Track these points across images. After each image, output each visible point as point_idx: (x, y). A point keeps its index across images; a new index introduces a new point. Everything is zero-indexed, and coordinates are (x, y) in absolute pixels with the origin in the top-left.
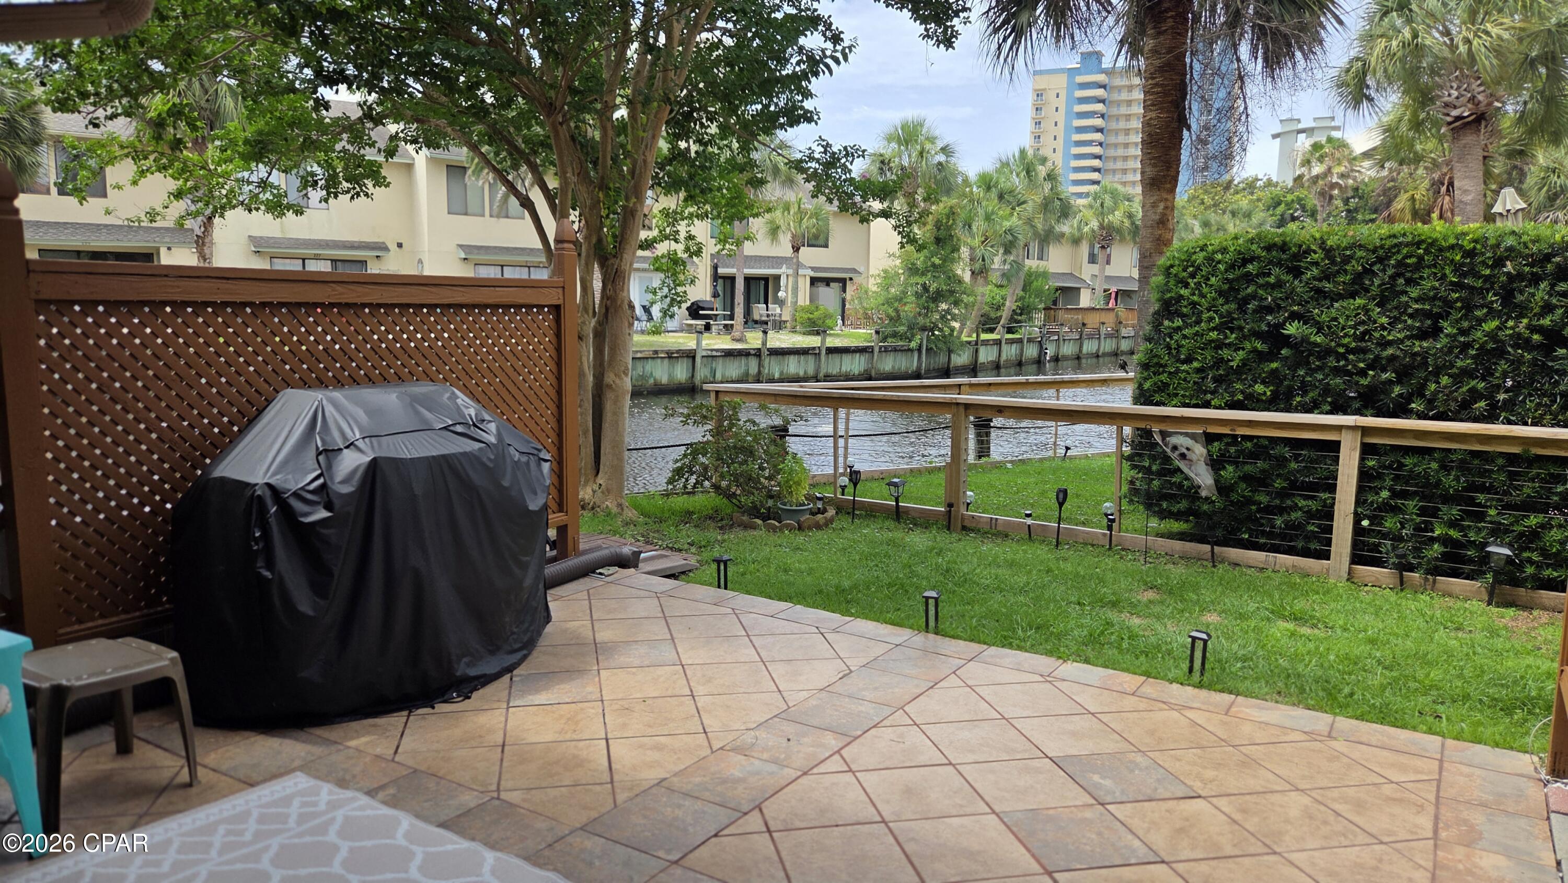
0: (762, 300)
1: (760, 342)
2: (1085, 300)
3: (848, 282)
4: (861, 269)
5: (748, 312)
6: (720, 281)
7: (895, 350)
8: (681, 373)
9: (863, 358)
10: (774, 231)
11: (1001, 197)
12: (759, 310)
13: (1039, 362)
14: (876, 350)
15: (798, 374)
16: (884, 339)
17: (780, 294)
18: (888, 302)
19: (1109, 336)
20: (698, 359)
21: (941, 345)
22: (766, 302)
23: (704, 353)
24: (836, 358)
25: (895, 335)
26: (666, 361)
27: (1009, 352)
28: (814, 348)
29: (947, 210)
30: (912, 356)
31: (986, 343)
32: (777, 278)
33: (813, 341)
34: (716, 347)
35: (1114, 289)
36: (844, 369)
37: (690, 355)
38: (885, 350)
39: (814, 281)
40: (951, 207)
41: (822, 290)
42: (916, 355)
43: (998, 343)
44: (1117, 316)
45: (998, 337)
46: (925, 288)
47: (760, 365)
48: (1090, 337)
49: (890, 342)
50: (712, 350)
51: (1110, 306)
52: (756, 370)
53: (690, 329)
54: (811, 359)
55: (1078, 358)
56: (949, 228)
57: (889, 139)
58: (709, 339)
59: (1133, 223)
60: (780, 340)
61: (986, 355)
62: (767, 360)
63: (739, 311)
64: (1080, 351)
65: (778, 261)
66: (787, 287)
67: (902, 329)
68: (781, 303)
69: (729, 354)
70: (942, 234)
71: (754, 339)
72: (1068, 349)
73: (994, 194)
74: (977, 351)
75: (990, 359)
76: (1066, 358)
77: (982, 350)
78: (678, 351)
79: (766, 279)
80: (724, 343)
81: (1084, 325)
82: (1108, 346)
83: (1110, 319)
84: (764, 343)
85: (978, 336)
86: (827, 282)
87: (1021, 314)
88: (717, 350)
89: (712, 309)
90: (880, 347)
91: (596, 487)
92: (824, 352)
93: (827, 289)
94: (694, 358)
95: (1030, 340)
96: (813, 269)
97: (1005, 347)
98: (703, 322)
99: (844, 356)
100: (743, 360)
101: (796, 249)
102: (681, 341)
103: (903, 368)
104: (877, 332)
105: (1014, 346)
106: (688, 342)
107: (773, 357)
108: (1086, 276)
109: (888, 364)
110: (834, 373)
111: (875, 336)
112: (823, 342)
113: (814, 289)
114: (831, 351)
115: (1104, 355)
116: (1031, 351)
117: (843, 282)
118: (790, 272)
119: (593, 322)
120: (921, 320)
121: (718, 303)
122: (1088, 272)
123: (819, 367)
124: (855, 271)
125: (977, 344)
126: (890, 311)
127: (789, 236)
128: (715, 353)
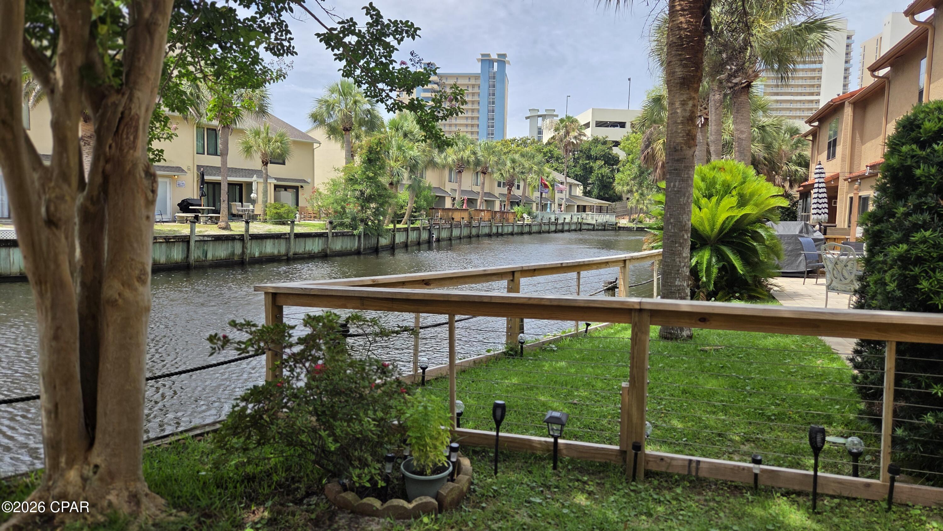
0: (238, 199)
1: (243, 229)
2: (448, 204)
3: (300, 189)
4: (309, 181)
5: (229, 208)
6: (205, 185)
7: (343, 235)
8: (177, 254)
9: (320, 241)
10: (248, 150)
11: (405, 135)
12: (237, 207)
13: (429, 242)
14: (330, 235)
15: (273, 253)
16: (334, 228)
17: (252, 195)
18: (336, 201)
19: (466, 226)
20: (192, 243)
21: (374, 232)
22: (241, 201)
23: (197, 239)
24: (302, 240)
25: (342, 224)
26: (164, 246)
27: (413, 236)
28: (285, 234)
29: (376, 141)
30: (354, 239)
31: (399, 230)
32: (250, 184)
33: (285, 229)
34: (206, 233)
35: (466, 197)
36: (307, 249)
37: (185, 240)
38: (336, 235)
39: (276, 187)
40: (380, 139)
41: (283, 193)
42: (357, 238)
43: (406, 230)
44: (470, 214)
45: (406, 226)
46: (362, 193)
47: (244, 247)
48: (456, 226)
49: (339, 230)
50: (204, 236)
51: (464, 208)
52: (241, 251)
53: (183, 221)
54: (283, 242)
55: (450, 239)
56: (378, 153)
57: (332, 91)
58: (199, 227)
59: (476, 158)
60: (257, 228)
61: (400, 238)
62: (249, 243)
63: (224, 207)
64: (451, 235)
65: (250, 172)
66: (257, 190)
67: (347, 221)
68: (253, 202)
69: (218, 239)
70: (372, 156)
71: (238, 228)
72: (444, 234)
73: (401, 133)
74: (394, 236)
75: (402, 241)
76: (444, 240)
77: (397, 235)
78: (174, 237)
79: (240, 185)
80: (213, 230)
81: (453, 219)
82: (466, 232)
83: (466, 215)
84: (247, 230)
85: (395, 226)
86: (286, 188)
87: (415, 212)
88: (208, 236)
89: (201, 206)
90: (333, 233)
91: (88, 471)
92: (292, 236)
93: (285, 192)
94: (188, 242)
95: (424, 228)
96: (276, 179)
97: (410, 233)
98: (193, 215)
99: (307, 239)
100: (230, 244)
101: (265, 163)
102: (176, 229)
103: (349, 248)
104: (331, 223)
105: (415, 232)
106: (184, 230)
107: (253, 241)
108: (448, 189)
109: (338, 245)
110: (301, 252)
111: (329, 226)
112: (292, 229)
113: (277, 193)
114: (299, 236)
115: (464, 237)
116: (425, 236)
117: (296, 188)
118: (261, 180)
119: (80, 199)
120: (361, 215)
121: (204, 200)
122: (448, 187)
123: (289, 247)
124: (304, 181)
125: (394, 231)
126: (339, 208)
127: (259, 154)
128: (206, 239)
